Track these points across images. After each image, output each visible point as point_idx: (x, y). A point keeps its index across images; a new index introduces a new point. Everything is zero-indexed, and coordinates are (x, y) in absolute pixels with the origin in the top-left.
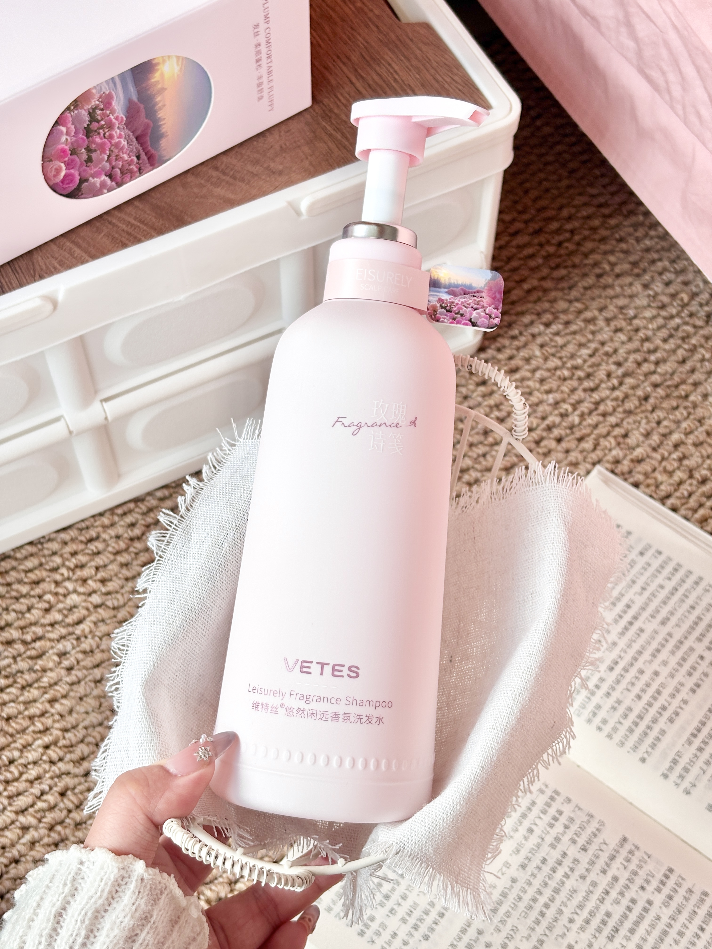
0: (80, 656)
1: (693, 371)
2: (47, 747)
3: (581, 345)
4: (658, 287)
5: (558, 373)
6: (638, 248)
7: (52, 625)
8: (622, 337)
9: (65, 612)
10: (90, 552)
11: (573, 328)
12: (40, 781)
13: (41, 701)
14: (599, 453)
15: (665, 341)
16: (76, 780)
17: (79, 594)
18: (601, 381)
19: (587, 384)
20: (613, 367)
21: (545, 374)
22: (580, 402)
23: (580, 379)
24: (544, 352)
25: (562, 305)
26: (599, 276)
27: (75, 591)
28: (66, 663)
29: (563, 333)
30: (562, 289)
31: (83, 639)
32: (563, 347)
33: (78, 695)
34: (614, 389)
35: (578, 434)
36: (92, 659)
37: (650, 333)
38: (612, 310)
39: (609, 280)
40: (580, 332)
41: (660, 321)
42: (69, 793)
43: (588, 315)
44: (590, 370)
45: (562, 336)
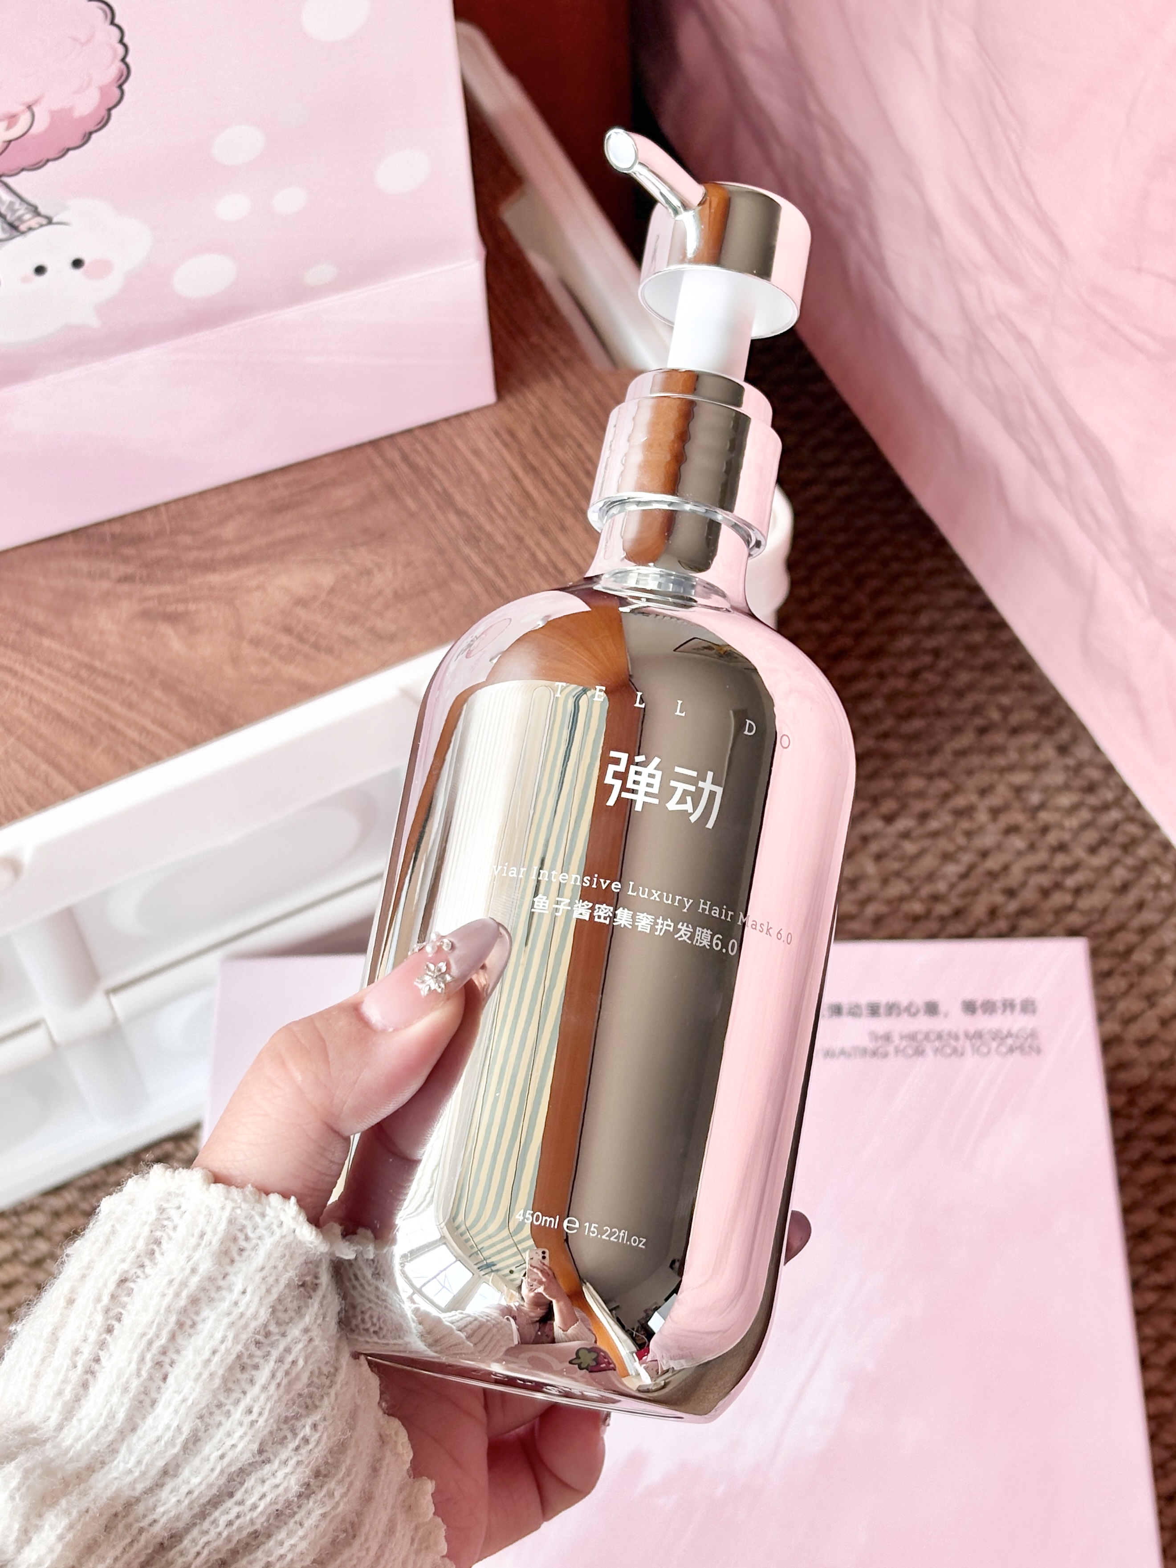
5: (905, 907)
8: (1018, 842)
11: (934, 825)
15: (1093, 850)
20: (1001, 899)
24: (883, 868)
25: (915, 783)
26: (982, 731)
29: (915, 834)
30: (916, 756)
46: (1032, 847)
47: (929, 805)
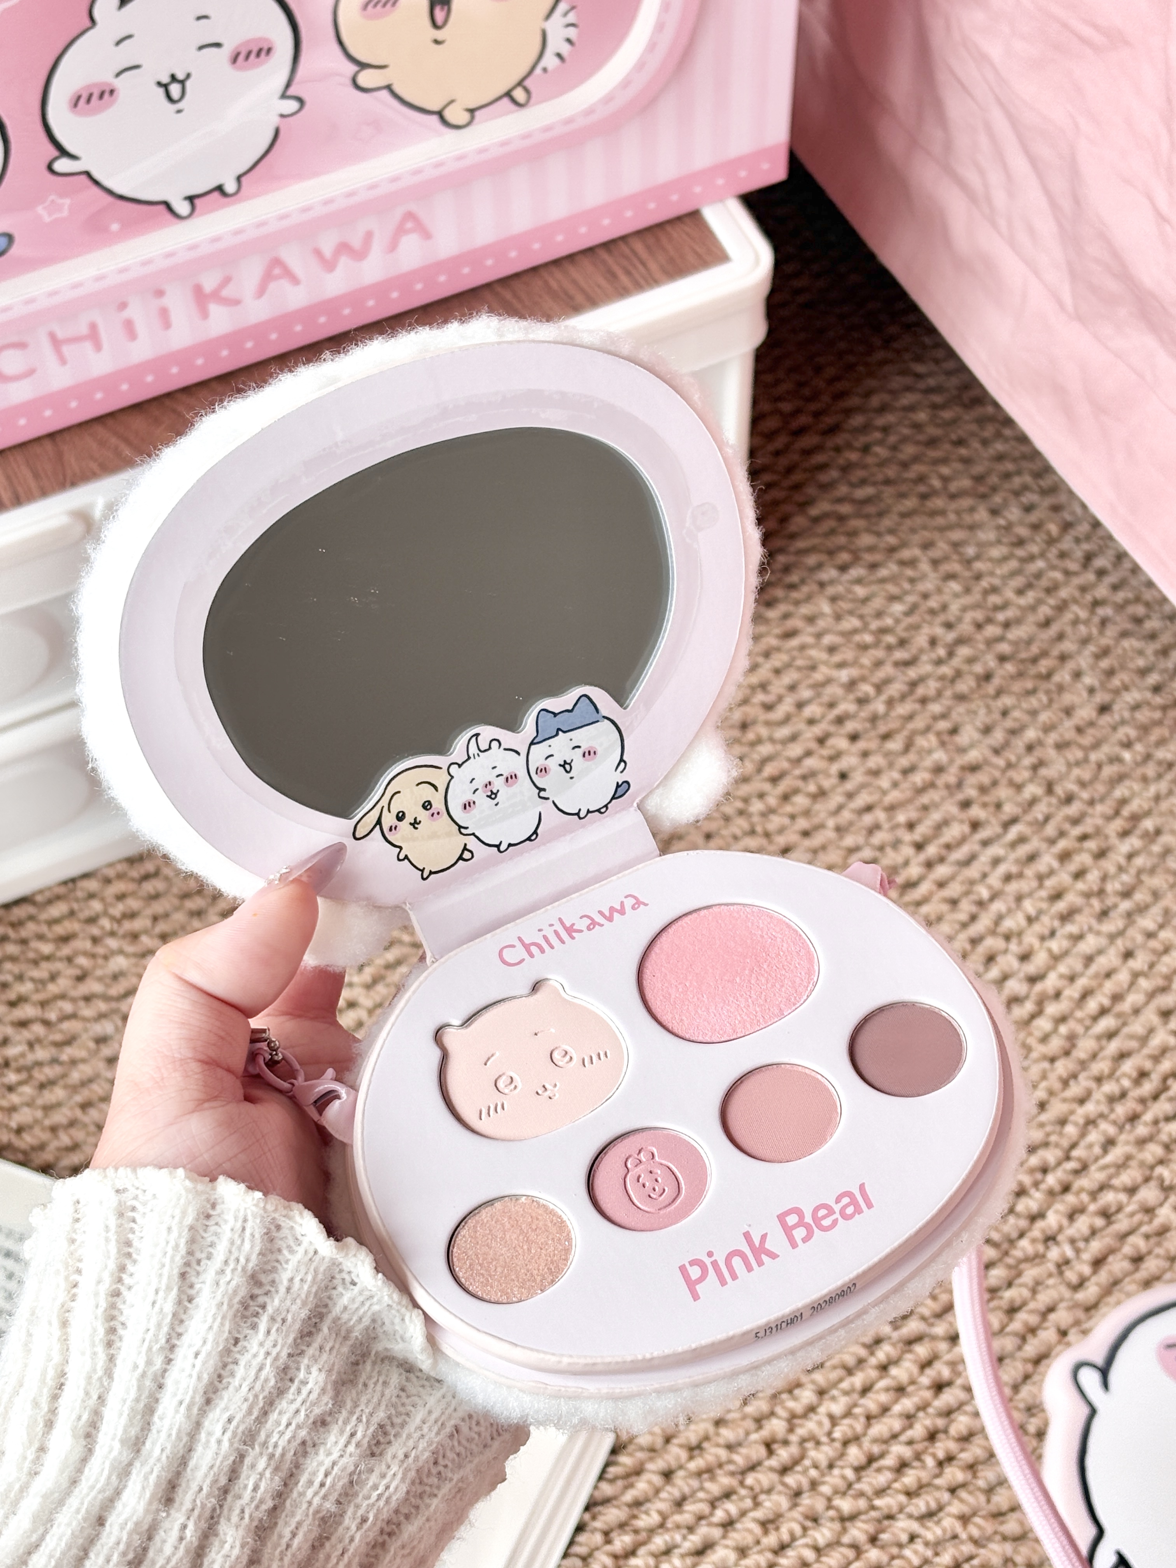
1: (1061, 637)
3: (893, 598)
4: (1014, 513)
5: (857, 638)
6: (985, 455)
8: (955, 586)
11: (883, 572)
14: (912, 757)
15: (1020, 592)
19: (900, 655)
20: (939, 631)
22: (887, 681)
23: (889, 648)
25: (866, 540)
26: (924, 497)
27: (121, 952)
30: (867, 517)
32: (865, 600)
34: (939, 662)
35: (882, 728)
37: (996, 582)
38: (942, 547)
39: (938, 503)
40: (892, 579)
41: (1013, 564)
43: (906, 554)
44: (904, 635)
46: (967, 590)
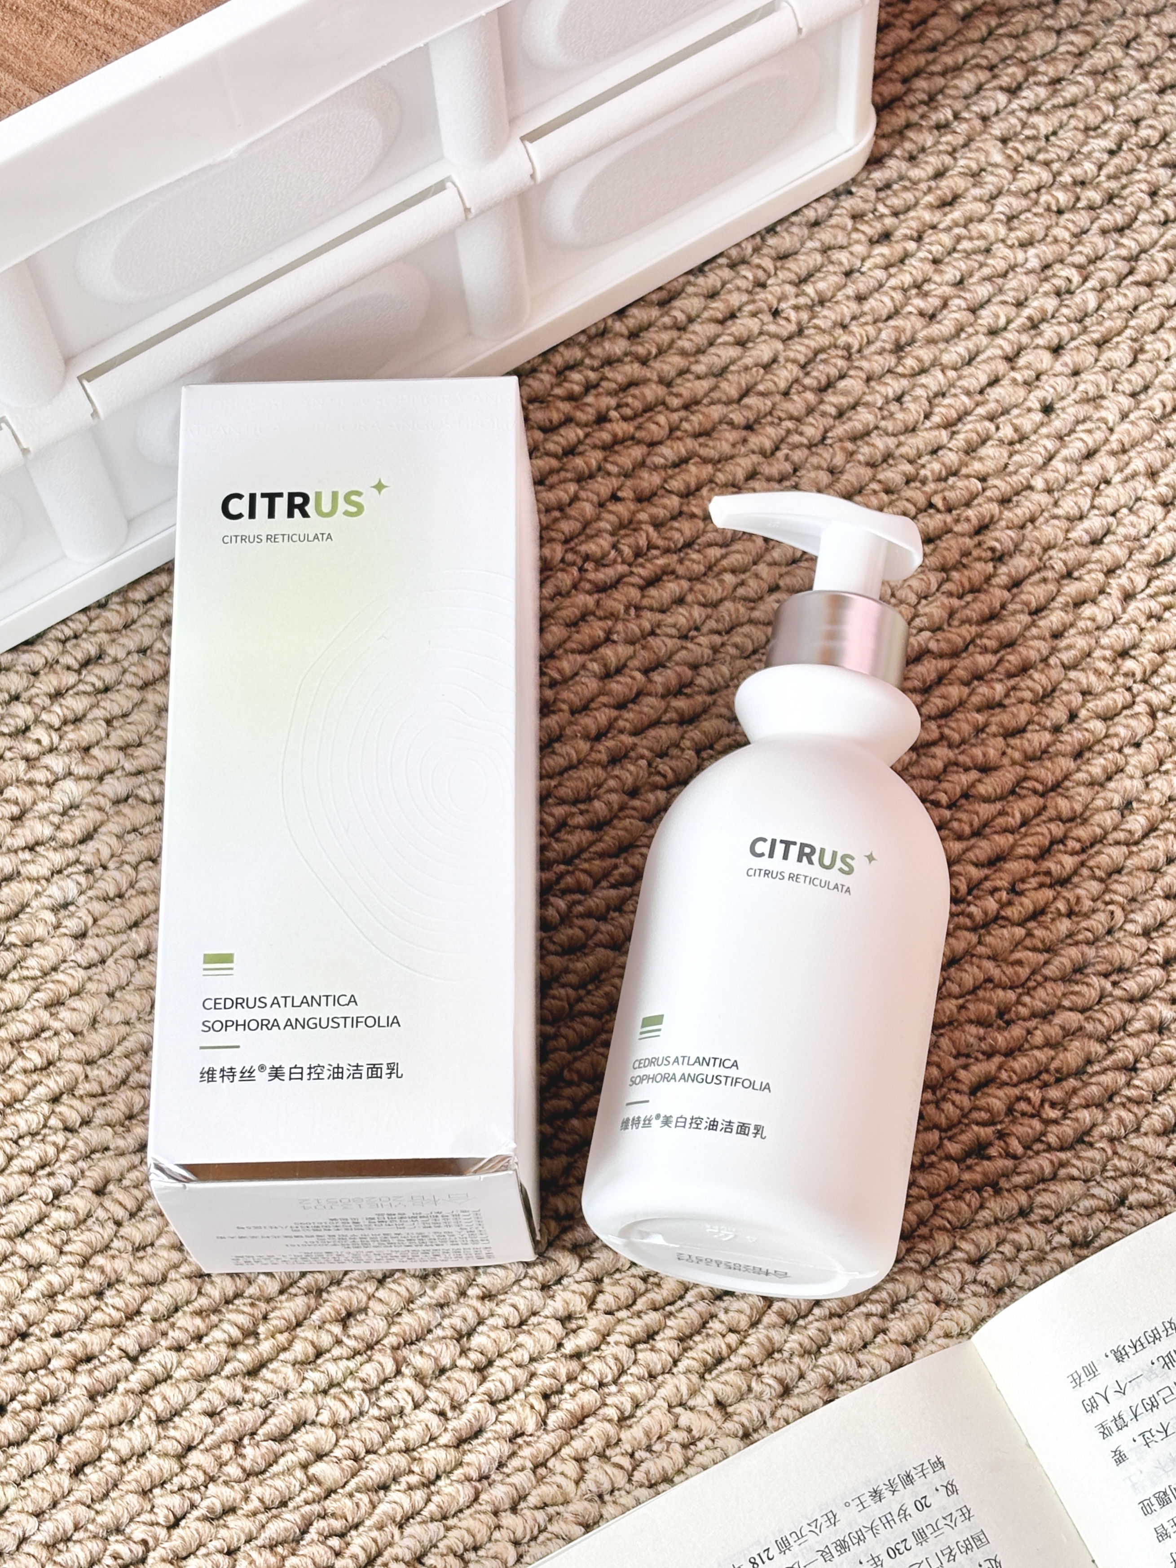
0: (98, 907)
2: (55, 1100)
3: (1089, 130)
7: (31, 849)
9: (56, 819)
10: (89, 688)
12: (48, 1169)
13: (28, 1006)
14: (1143, 370)
16: (124, 1162)
17: (79, 779)
18: (1139, 209)
19: (1110, 218)
21: (1018, 204)
22: (1096, 258)
23: (1091, 208)
24: (1010, 152)
25: (1041, 42)
28: (72, 925)
29: (1048, 105)
31: (99, 871)
32: (1050, 137)
33: (105, 988)
35: (1096, 332)
36: (122, 911)
42: (111, 1187)
45: (1046, 114)
47: (1062, 68)
